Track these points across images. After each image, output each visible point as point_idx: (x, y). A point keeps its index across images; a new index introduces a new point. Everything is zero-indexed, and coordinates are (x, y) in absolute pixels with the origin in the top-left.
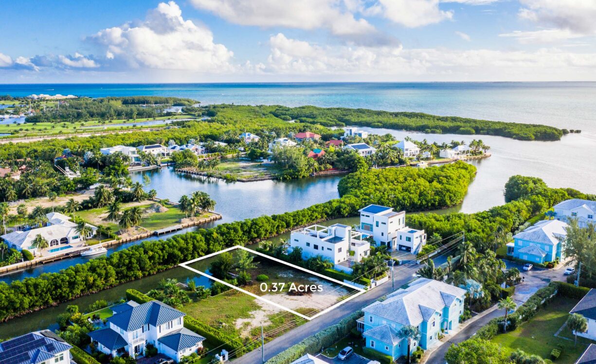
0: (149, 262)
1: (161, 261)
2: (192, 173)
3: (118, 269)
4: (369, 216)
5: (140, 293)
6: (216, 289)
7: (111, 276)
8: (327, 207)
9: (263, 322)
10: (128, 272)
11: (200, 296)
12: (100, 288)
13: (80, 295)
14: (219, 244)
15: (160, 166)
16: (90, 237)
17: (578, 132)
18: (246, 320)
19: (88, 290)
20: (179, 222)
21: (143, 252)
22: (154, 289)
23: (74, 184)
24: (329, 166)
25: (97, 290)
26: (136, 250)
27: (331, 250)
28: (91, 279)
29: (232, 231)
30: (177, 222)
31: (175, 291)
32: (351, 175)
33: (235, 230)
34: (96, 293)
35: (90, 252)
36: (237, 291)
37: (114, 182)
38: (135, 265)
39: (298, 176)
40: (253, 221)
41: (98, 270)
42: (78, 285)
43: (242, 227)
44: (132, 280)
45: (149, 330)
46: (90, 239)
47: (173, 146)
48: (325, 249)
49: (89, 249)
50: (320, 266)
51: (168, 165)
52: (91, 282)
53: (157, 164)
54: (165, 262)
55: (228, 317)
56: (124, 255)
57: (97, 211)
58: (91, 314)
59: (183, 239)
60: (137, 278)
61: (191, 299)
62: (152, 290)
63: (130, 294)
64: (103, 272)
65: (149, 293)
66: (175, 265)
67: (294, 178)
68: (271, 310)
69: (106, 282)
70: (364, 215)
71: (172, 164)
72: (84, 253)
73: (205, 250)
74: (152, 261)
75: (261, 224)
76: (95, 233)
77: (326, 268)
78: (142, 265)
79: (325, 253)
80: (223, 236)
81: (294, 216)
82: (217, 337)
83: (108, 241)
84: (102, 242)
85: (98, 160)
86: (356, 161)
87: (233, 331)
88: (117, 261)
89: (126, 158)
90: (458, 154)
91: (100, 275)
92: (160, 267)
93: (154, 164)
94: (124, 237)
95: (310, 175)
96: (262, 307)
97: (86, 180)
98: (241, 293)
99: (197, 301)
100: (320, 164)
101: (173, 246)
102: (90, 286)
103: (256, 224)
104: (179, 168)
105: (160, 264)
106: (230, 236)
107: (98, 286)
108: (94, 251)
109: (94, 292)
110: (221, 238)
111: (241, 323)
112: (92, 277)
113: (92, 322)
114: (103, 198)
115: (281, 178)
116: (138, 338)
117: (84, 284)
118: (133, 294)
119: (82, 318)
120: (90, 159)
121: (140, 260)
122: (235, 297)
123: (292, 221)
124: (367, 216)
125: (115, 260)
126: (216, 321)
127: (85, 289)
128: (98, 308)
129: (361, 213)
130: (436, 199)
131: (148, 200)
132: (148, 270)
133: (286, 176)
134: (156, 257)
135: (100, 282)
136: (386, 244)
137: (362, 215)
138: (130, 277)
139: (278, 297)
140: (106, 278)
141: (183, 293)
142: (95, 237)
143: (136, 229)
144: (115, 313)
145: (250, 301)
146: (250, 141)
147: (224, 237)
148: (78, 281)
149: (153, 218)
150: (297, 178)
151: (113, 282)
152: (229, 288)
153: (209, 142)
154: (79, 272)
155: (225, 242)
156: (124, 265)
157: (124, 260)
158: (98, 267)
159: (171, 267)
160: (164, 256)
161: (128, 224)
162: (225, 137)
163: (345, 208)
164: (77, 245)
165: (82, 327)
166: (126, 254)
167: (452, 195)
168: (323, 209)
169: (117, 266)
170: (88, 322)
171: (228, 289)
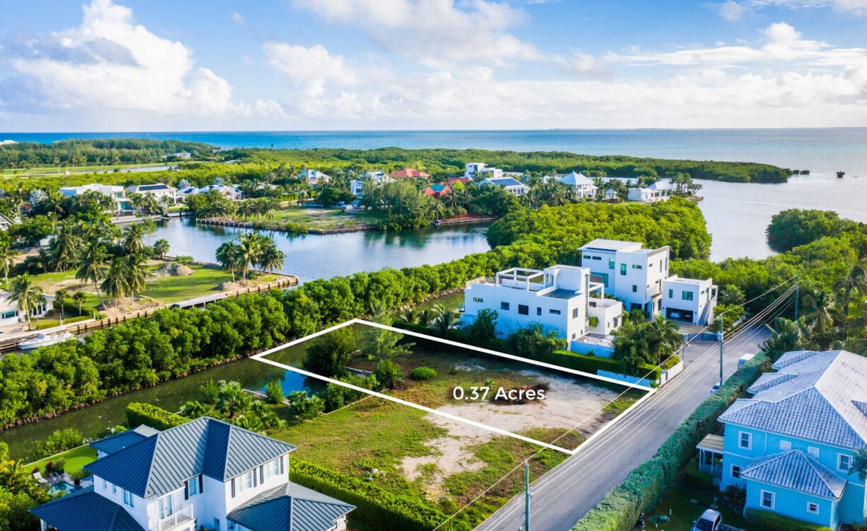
0: (173, 350)
1: (199, 349)
2: (227, 225)
3: (104, 365)
4: (600, 258)
5: (160, 410)
6: (333, 396)
7: (89, 380)
8: (493, 257)
9: (464, 464)
10: (128, 373)
11: (302, 411)
12: (64, 407)
13: (16, 423)
14: (312, 317)
15: (166, 216)
16: (40, 316)
17: (806, 173)
18: (424, 461)
19: (36, 410)
20: (220, 288)
21: (157, 329)
22: (194, 401)
23: (9, 235)
24: (462, 210)
25: (57, 411)
26: (142, 327)
27: (559, 312)
28: (43, 386)
29: (335, 293)
30: (215, 289)
31: (242, 403)
32: (511, 216)
33: (342, 292)
34: (53, 417)
35: (40, 341)
36: (381, 400)
37: (87, 230)
38: (142, 356)
39: (412, 224)
40: (370, 276)
41: (59, 367)
42: (11, 400)
43: (352, 285)
44: (136, 390)
45: (201, 491)
46: (40, 319)
47: (187, 189)
48: (545, 311)
49: (38, 336)
50: (543, 344)
51: (181, 216)
52: (43, 392)
53: (162, 213)
54: (207, 351)
55: (377, 455)
56: (118, 335)
57: (54, 277)
58: (41, 464)
59: (241, 306)
60: (146, 384)
61: (281, 419)
62: (190, 403)
63: (138, 413)
64: (71, 371)
65: (183, 408)
66: (226, 358)
67: (407, 228)
68: (472, 435)
69: (77, 395)
70: (589, 257)
71: (189, 213)
72: (27, 343)
73: (285, 328)
74: (180, 349)
75: (386, 283)
76: (50, 307)
77: (555, 349)
78: (158, 356)
79: (547, 319)
80: (319, 302)
81: (441, 271)
82: (380, 502)
83: (80, 320)
84: (64, 324)
85: (56, 204)
86: (505, 201)
87: (404, 486)
88: (102, 348)
89: (107, 202)
90: (657, 195)
91: (62, 376)
92: (196, 362)
93: (157, 213)
94: (111, 314)
95: (431, 224)
96: (447, 431)
97: (34, 228)
98: (386, 402)
99: (294, 424)
100: (448, 206)
101: (224, 319)
102: (37, 402)
103: (377, 281)
104: (202, 217)
105: (195, 355)
106: (332, 302)
107: (58, 403)
108: (47, 338)
109: (49, 416)
110: (316, 306)
111: (415, 468)
112: (44, 382)
113: (43, 480)
114: (66, 251)
115: (385, 228)
116: (175, 515)
117: (25, 397)
118: (144, 413)
119: (17, 472)
120: (41, 202)
121: (152, 346)
122: (378, 414)
123: (438, 281)
124: (594, 258)
125: (98, 346)
126: (355, 466)
127: (26, 409)
128: (58, 447)
129: (584, 254)
130: (676, 243)
131: (152, 259)
132: (170, 367)
133: (392, 224)
134: (189, 340)
135: (63, 393)
136: (643, 307)
137: (585, 257)
138: (130, 383)
139: (473, 408)
140: (78, 384)
141: (261, 408)
142: (50, 315)
143: (135, 300)
144: (102, 455)
145: (416, 419)
146: (315, 182)
147: (322, 303)
148: (10, 390)
149: (165, 284)
150: (412, 227)
151: (93, 393)
152: (360, 395)
153: (248, 183)
154: (12, 369)
155: (322, 314)
156: (117, 355)
157: (117, 347)
158: (59, 360)
159: (219, 363)
160: (203, 339)
161: (120, 288)
162: (274, 176)
163: (526, 259)
164: (12, 329)
165: (15, 493)
166: (121, 333)
167: (699, 238)
168: (488, 262)
169: (102, 359)
170: (34, 481)
171: (358, 398)
